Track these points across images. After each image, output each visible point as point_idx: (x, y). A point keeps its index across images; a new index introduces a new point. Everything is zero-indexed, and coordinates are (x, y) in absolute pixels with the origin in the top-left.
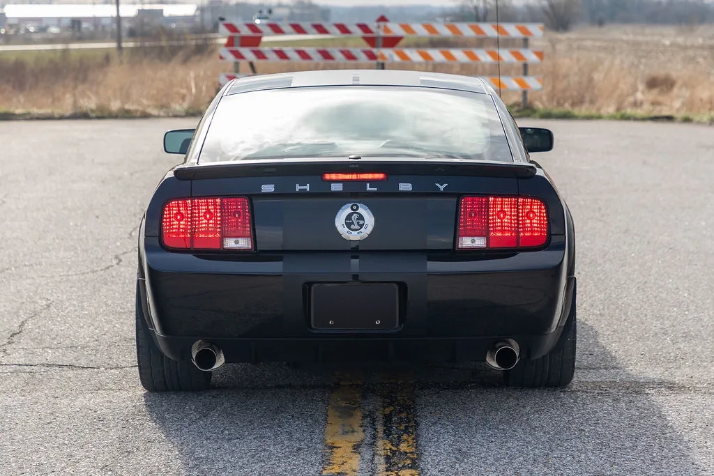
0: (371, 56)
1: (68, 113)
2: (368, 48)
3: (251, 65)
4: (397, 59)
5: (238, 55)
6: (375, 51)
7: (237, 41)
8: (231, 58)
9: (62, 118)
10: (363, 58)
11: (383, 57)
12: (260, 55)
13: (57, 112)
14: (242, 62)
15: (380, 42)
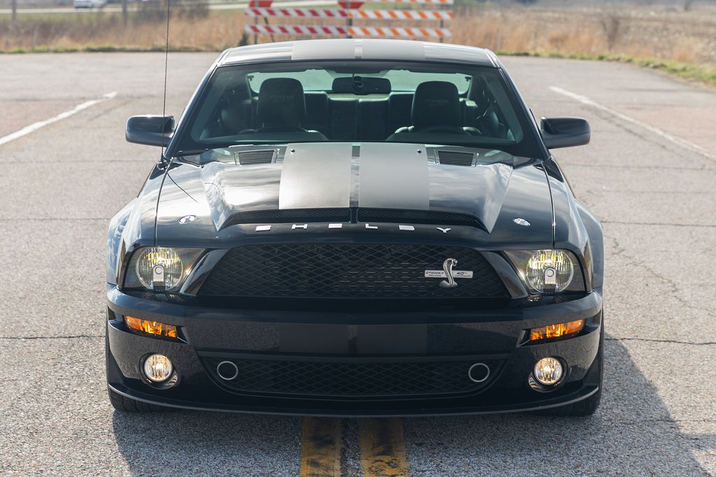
0: (343, 14)
1: (149, 48)
2: (341, 8)
3: (266, 20)
4: (360, 16)
5: (257, 13)
6: (346, 11)
7: (257, 4)
8: (253, 15)
9: (145, 51)
10: (338, 16)
11: (351, 15)
12: (271, 13)
13: (142, 47)
14: (259, 17)
15: (349, 5)
